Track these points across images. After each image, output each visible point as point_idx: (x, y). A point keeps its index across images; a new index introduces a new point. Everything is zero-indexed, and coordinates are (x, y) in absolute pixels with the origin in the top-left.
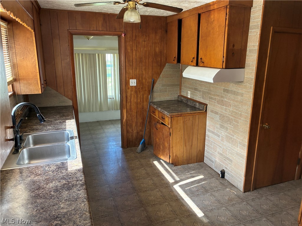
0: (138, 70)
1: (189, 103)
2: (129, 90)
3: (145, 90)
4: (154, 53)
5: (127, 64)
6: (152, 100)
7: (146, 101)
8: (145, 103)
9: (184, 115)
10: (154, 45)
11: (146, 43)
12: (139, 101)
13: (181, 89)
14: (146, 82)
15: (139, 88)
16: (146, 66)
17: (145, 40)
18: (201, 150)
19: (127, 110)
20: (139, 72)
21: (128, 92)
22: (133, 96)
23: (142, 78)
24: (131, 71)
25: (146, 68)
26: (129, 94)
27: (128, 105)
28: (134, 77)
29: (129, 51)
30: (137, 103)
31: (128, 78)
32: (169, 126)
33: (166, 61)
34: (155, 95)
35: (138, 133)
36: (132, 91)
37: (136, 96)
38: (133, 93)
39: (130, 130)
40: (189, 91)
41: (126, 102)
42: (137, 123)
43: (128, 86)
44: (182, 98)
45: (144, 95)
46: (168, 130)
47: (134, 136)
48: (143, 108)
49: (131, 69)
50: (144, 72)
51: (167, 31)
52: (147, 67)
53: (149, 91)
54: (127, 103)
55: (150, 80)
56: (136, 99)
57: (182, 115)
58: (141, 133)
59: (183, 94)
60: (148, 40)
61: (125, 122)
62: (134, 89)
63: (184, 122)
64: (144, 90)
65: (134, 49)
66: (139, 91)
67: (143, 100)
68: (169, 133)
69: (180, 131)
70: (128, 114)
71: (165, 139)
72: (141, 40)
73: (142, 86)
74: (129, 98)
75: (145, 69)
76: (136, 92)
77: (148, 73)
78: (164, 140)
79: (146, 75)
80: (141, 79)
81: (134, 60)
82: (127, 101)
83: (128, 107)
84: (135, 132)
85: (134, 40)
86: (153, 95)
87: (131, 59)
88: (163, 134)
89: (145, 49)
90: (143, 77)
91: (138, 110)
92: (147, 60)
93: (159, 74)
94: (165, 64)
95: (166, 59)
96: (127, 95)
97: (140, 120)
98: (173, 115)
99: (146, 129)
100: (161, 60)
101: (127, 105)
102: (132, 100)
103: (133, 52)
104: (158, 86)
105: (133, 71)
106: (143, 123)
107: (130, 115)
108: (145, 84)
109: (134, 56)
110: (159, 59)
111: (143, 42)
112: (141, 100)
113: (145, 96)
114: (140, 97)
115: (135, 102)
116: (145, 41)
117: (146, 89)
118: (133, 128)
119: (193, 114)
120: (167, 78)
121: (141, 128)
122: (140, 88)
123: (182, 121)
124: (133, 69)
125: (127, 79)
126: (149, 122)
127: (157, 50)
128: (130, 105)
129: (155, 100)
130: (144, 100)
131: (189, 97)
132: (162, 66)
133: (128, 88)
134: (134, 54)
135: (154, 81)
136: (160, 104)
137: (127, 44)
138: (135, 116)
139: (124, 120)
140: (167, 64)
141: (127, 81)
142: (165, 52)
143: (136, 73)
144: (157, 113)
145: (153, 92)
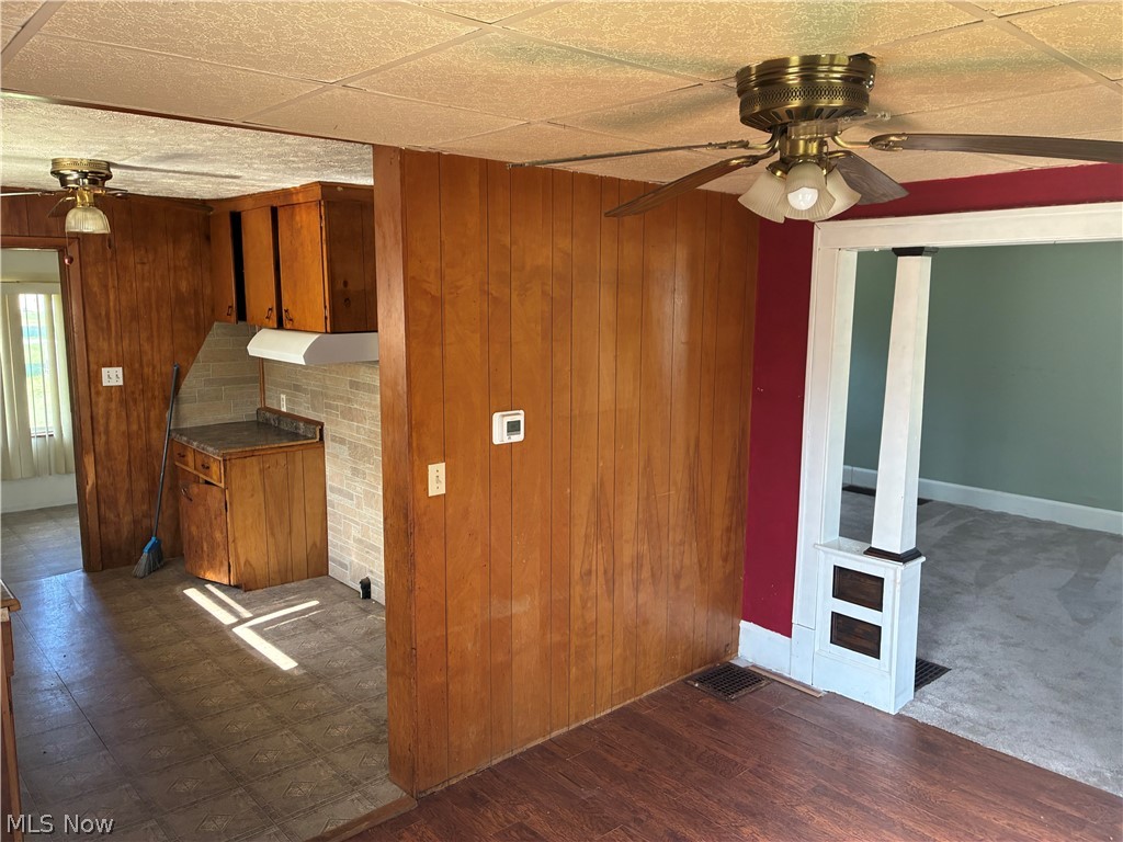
0: (126, 343)
1: (284, 427)
2: (101, 399)
3: (154, 397)
4: (173, 295)
5: (91, 326)
6: (177, 424)
7: (159, 427)
8: (155, 434)
9: (262, 453)
10: (172, 272)
11: (147, 267)
12: (134, 427)
13: (263, 391)
14: (154, 373)
15: (133, 393)
16: (152, 332)
17: (145, 260)
18: (318, 544)
19: (98, 458)
20: (130, 346)
21: (97, 403)
22: (113, 414)
23: (141, 365)
24: (105, 346)
25: (152, 336)
26: (100, 411)
27: (101, 441)
28: (114, 362)
29: (95, 289)
30: (129, 436)
31: (97, 363)
32: (222, 485)
33: (214, 316)
34: (185, 408)
35: (135, 522)
36: (110, 400)
37: (124, 414)
38: (113, 405)
39: (111, 516)
40: (283, 393)
41: (93, 434)
42: (130, 492)
43: (96, 387)
44: (268, 414)
45: (149, 411)
46: (219, 495)
47: (126, 534)
48: (148, 447)
49: (104, 339)
50: (147, 347)
51: (208, 238)
52: (155, 334)
53: (166, 400)
54: (96, 437)
55: (168, 369)
56: (125, 423)
57: (256, 453)
58: (146, 522)
59: (271, 404)
60: (154, 261)
61: (91, 493)
62: (116, 397)
63: (262, 471)
64: (150, 395)
65: (110, 285)
66: (135, 401)
67: (149, 423)
68: (223, 504)
69: (252, 495)
70: (99, 469)
71: (214, 522)
72: (131, 261)
73: (141, 386)
74: (102, 421)
75: (150, 339)
76: (124, 403)
77: (160, 351)
78: (211, 524)
79: (152, 355)
80: (137, 365)
81: (112, 315)
82: (96, 432)
83: (100, 448)
84: (127, 519)
85: (111, 259)
86: (177, 411)
87: (104, 313)
88: (208, 510)
89: (146, 284)
90: (145, 359)
91: (132, 456)
92: (154, 314)
93: (193, 352)
94: (211, 325)
95: (213, 311)
96: (94, 414)
97: (141, 485)
98: (231, 454)
99: (164, 506)
100: (197, 314)
101: (97, 442)
102: (112, 424)
103: (107, 291)
104: (190, 384)
105: (110, 345)
106: (152, 492)
107: (108, 471)
108: (151, 379)
109: (111, 304)
110: (192, 312)
111: (139, 266)
112: (143, 425)
113: (152, 414)
114: (139, 416)
115: (123, 433)
116: (143, 263)
117: (156, 393)
118: (121, 509)
119: (286, 449)
120: (221, 361)
121: (145, 507)
122: (137, 392)
123: (256, 470)
124: (109, 338)
125: (93, 367)
126: (170, 489)
127: (184, 286)
128: (107, 443)
129: (186, 425)
130: (152, 425)
131: (284, 409)
132: (200, 330)
133: (98, 393)
134: (112, 297)
135: (178, 370)
136: (203, 433)
137: (89, 270)
138: (125, 473)
139: (88, 488)
140: (216, 323)
141: (92, 374)
142: (208, 291)
143: (120, 348)
144: (190, 458)
145: (177, 401)
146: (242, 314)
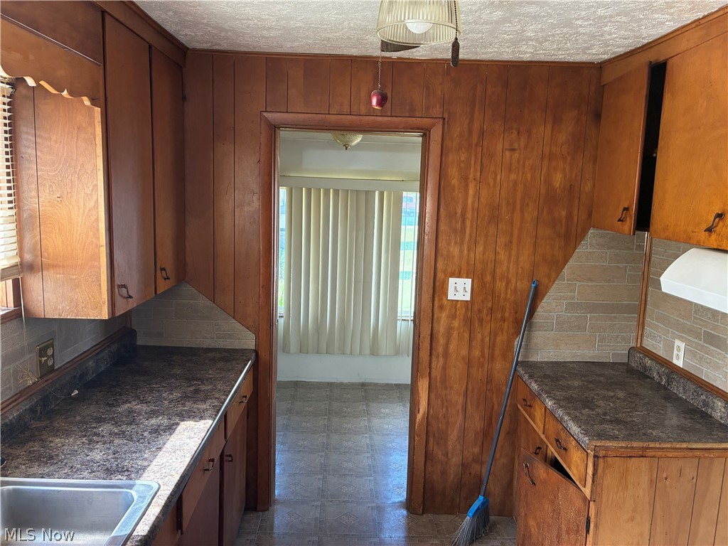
0: (480, 249)
1: (678, 389)
2: (444, 315)
3: (503, 319)
4: (543, 191)
5: (443, 227)
6: (526, 356)
7: (504, 356)
8: (498, 365)
10: (546, 163)
11: (516, 155)
12: (477, 353)
13: (641, 325)
14: (507, 289)
15: (480, 311)
16: (512, 236)
17: (516, 146)
19: (433, 381)
20: (484, 253)
21: (439, 319)
22: (455, 334)
23: (494, 278)
24: (455, 251)
25: (511, 242)
26: (441, 328)
27: (438, 364)
28: (464, 271)
29: (455, 182)
30: (469, 363)
31: (445, 271)
32: (587, 491)
33: (591, 220)
34: (539, 336)
35: (464, 466)
36: (453, 317)
37: (466, 335)
38: (456, 323)
39: (439, 454)
40: (681, 338)
41: (431, 355)
42: (464, 430)
43: (441, 300)
44: (648, 362)
45: (496, 335)
46: (578, 503)
47: (452, 476)
48: (489, 379)
49: (455, 243)
50: (502, 256)
51: (598, 116)
52: (515, 240)
53: (518, 323)
54: (434, 359)
55: (524, 285)
56: (466, 347)
57: (649, 453)
58: (475, 468)
60: (526, 147)
61: (421, 424)
62: (461, 312)
63: (653, 483)
64: (499, 316)
65: (471, 176)
66: (481, 321)
67: (493, 350)
68: (584, 520)
69: (632, 519)
70: (433, 396)
71: (565, 536)
72: (499, 147)
73: (490, 305)
74: (442, 341)
75: (508, 245)
76: (468, 322)
77: (517, 262)
78: (559, 536)
79: (508, 267)
80: (488, 278)
81: (469, 215)
82: (434, 352)
83: (437, 373)
84: (455, 460)
85: (477, 145)
86: (529, 339)
87: (459, 211)
88: (557, 511)
89: (513, 176)
90: (498, 271)
91: (470, 387)
92: (517, 216)
93: (557, 266)
94: (585, 232)
95: (590, 214)
96: (434, 332)
97: (476, 423)
98: (607, 449)
99: (498, 455)
100: (569, 217)
101: (434, 365)
102: (452, 347)
103: (467, 185)
104: (550, 307)
105: (461, 251)
106: (486, 433)
107: (442, 401)
108: (502, 296)
109: (470, 201)
110: (564, 213)
111: (507, 153)
112: (486, 351)
113: (498, 339)
114: (483, 340)
115: (464, 358)
116: (513, 150)
117: (507, 315)
118: (450, 447)
119: (698, 453)
120: (591, 280)
121: (476, 450)
122: (485, 312)
123: (645, 479)
124: (462, 243)
125: (440, 275)
126: (508, 433)
127: (558, 180)
128: (444, 368)
129: (538, 357)
130: (497, 353)
131: (679, 363)
132: (571, 239)
133: (441, 307)
134: (471, 192)
135: (536, 288)
137: (450, 158)
138: (459, 407)
139: (419, 417)
140: (591, 231)
141: (437, 284)
142: (588, 187)
143: (472, 255)
144: (539, 414)
145: (531, 327)
146: (643, 220)
